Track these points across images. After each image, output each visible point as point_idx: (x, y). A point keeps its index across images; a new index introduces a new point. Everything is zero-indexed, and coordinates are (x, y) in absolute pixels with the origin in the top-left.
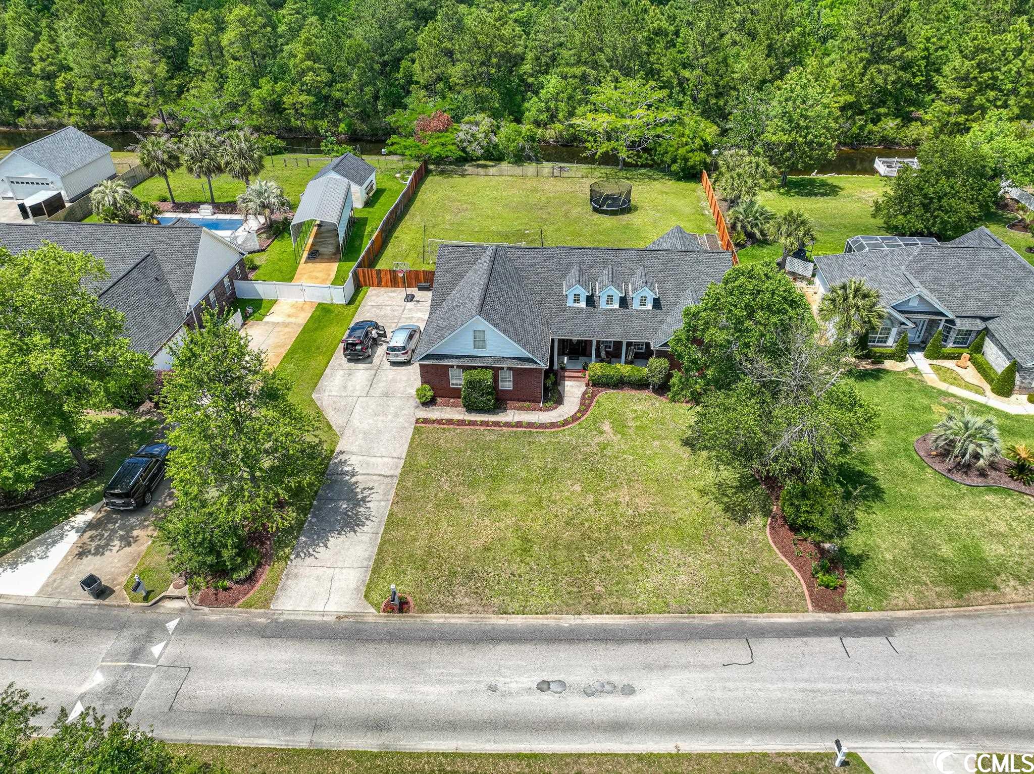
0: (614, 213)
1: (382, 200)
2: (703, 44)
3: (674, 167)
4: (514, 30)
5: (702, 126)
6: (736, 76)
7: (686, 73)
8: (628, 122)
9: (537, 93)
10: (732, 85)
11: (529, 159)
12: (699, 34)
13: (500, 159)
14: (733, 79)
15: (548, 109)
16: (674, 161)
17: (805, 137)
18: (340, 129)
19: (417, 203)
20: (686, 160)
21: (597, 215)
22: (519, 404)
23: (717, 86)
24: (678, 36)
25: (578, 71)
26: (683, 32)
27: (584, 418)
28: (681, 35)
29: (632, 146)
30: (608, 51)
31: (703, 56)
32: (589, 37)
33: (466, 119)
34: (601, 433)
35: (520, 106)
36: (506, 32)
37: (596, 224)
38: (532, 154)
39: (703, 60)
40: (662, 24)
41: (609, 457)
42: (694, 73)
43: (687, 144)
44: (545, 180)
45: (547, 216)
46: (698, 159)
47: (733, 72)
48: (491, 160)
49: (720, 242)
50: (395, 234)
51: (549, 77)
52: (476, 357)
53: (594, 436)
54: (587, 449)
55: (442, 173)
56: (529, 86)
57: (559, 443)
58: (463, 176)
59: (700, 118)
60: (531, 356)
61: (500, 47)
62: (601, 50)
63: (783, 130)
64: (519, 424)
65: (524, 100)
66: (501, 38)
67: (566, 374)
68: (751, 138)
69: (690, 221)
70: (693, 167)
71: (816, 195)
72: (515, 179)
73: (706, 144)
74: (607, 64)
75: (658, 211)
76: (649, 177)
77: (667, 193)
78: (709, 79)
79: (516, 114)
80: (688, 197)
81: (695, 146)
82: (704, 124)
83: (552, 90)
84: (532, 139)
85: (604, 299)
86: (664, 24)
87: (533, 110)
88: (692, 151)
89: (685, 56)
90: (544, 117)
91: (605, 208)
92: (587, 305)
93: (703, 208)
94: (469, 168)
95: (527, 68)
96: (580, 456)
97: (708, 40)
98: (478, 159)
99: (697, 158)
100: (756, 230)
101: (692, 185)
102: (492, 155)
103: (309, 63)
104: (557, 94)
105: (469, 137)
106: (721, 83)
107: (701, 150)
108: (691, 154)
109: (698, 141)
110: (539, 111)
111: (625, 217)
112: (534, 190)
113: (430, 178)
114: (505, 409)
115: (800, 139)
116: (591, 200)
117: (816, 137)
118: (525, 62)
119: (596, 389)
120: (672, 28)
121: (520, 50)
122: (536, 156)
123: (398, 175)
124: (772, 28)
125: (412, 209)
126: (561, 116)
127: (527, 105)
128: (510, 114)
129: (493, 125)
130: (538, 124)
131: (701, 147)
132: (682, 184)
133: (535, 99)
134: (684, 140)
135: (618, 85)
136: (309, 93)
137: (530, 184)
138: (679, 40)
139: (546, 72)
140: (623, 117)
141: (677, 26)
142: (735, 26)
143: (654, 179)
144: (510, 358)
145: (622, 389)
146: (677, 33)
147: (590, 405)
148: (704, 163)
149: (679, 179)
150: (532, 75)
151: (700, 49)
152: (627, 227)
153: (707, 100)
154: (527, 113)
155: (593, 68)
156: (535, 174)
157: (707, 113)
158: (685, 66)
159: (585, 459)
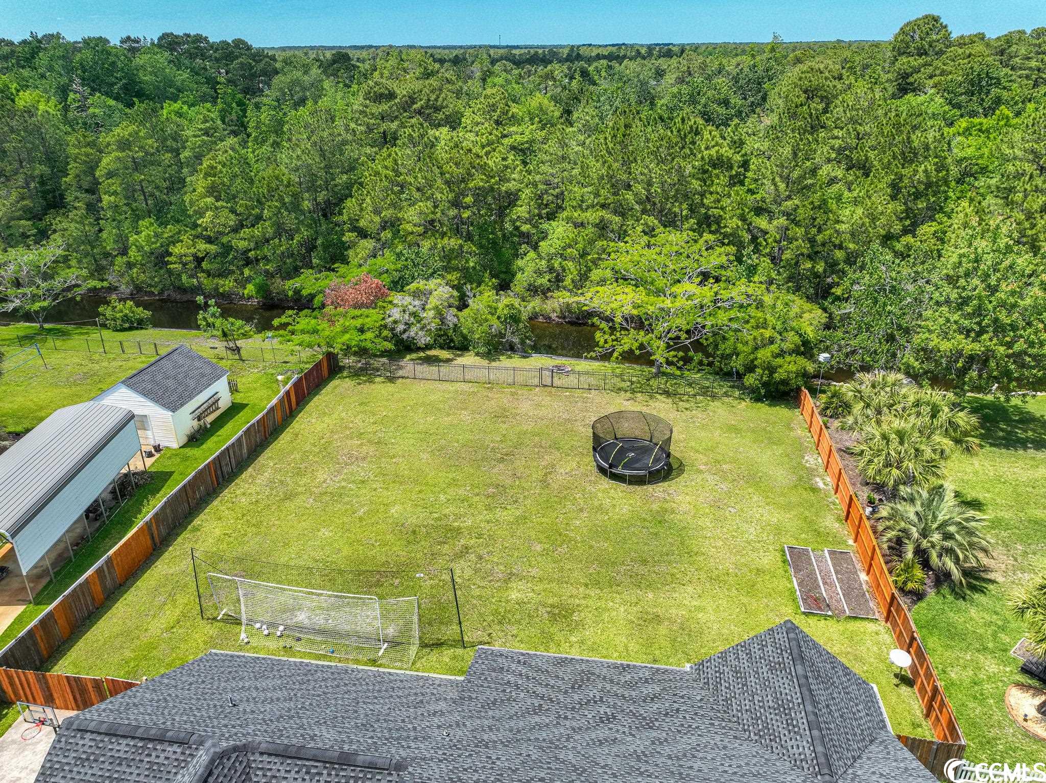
0: (639, 481)
2: (787, 179)
3: (750, 380)
5: (795, 310)
6: (843, 227)
7: (762, 222)
9: (535, 247)
10: (837, 242)
11: (512, 348)
12: (782, 166)
13: (463, 347)
14: (837, 231)
15: (551, 269)
16: (751, 368)
20: (772, 370)
21: (606, 483)
23: (812, 241)
24: (747, 170)
25: (592, 216)
26: (754, 163)
28: (752, 167)
29: (674, 344)
30: (639, 188)
31: (789, 198)
32: (609, 167)
35: (509, 264)
37: (600, 509)
38: (516, 340)
39: (789, 203)
40: (723, 151)
42: (775, 222)
43: (772, 341)
46: (793, 368)
47: (838, 222)
48: (449, 348)
49: (863, 577)
51: (554, 224)
56: (526, 237)
59: (791, 297)
61: (478, 181)
62: (628, 187)
63: (961, 330)
65: (516, 255)
70: (784, 382)
73: (806, 343)
74: (637, 207)
76: (705, 391)
77: (736, 430)
78: (800, 231)
79: (502, 276)
80: (779, 442)
81: (787, 346)
82: (798, 303)
83: (558, 244)
84: (514, 319)
86: (726, 151)
87: (529, 270)
88: (781, 354)
89: (758, 197)
90: (544, 281)
91: (619, 470)
93: (811, 472)
95: (521, 211)
97: (795, 174)
98: (428, 347)
99: (790, 367)
101: (781, 412)
102: (452, 341)
104: (564, 249)
106: (819, 238)
107: (796, 351)
108: (779, 361)
109: (792, 339)
110: (539, 273)
111: (658, 490)
116: (594, 449)
118: (519, 203)
120: (738, 158)
121: (512, 186)
122: (523, 342)
123: (280, 378)
126: (568, 282)
127: (520, 263)
128: (493, 276)
130: (533, 290)
131: (797, 347)
132: (765, 411)
133: (532, 254)
134: (768, 333)
135: (653, 241)
138: (749, 174)
139: (551, 217)
141: (746, 154)
143: (714, 397)
146: (745, 165)
148: (805, 375)
149: (758, 399)
150: (528, 221)
151: (782, 186)
154: (519, 275)
155: (615, 212)
156: (510, 380)
158: (759, 211)
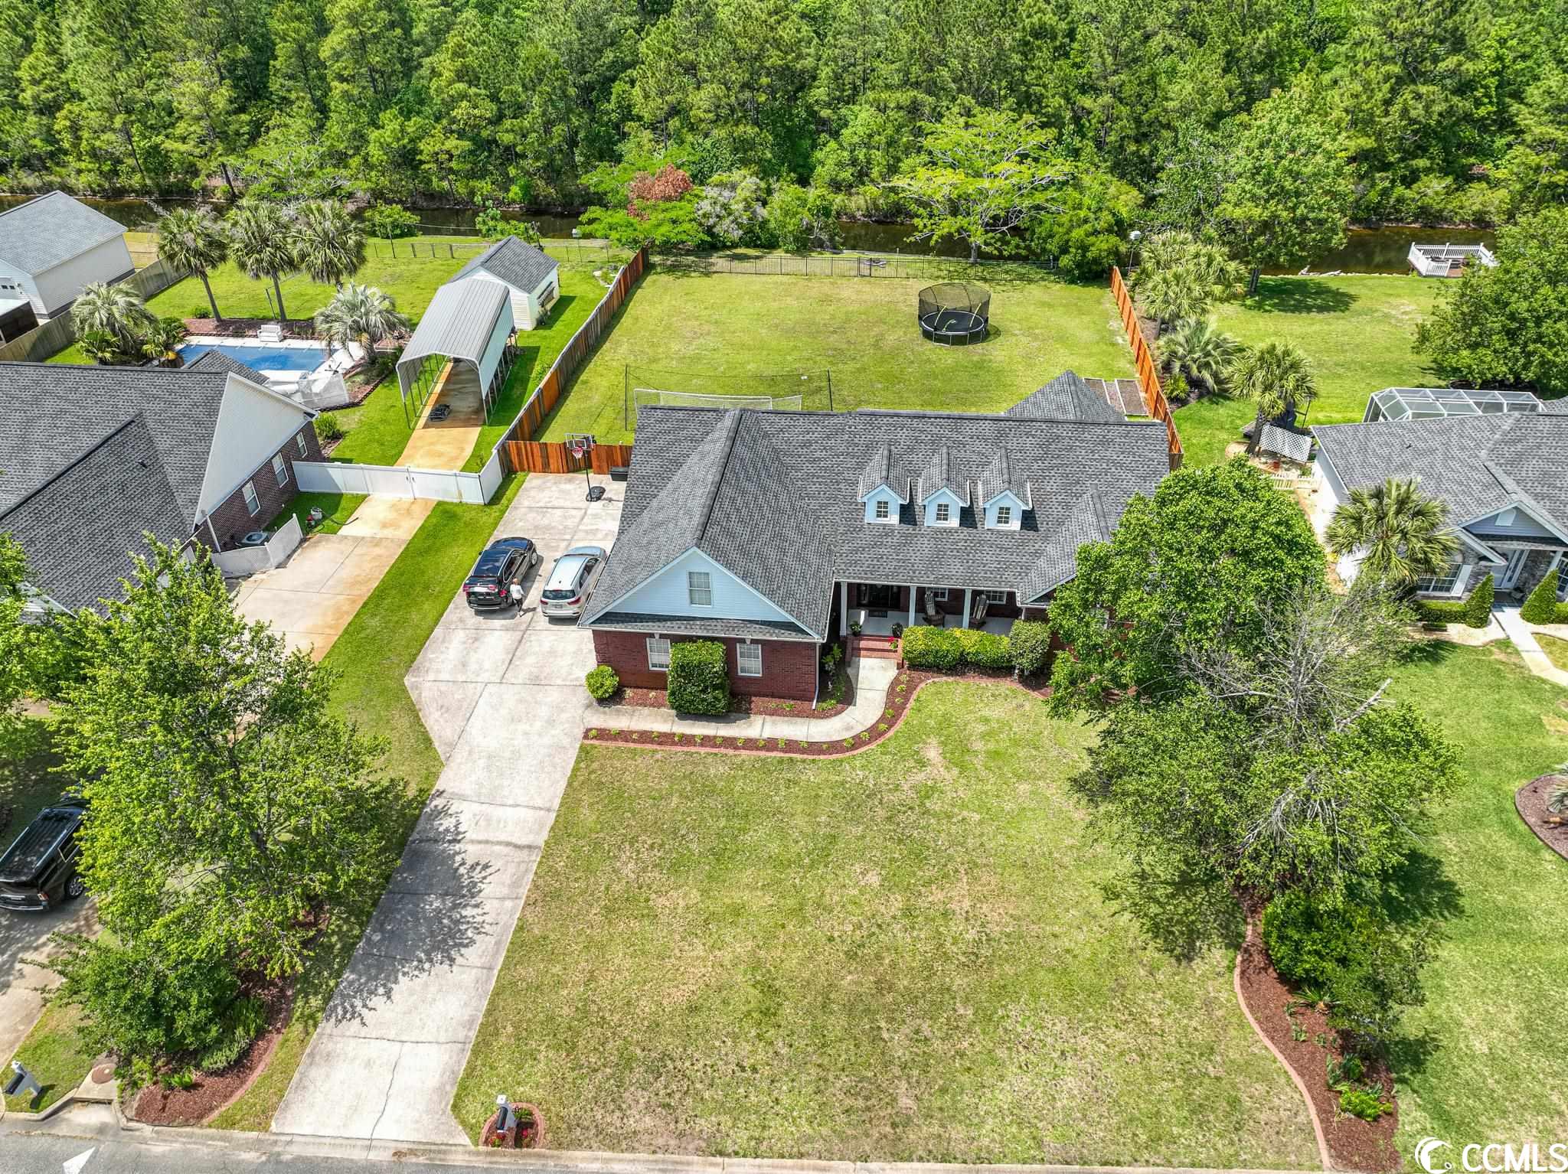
0: (959, 341)
1: (567, 315)
2: (1115, 51)
3: (1065, 261)
4: (798, 31)
5: (1112, 190)
6: (1171, 105)
7: (1087, 102)
8: (986, 183)
9: (835, 134)
10: (1164, 121)
11: (821, 245)
12: (1109, 35)
13: (771, 245)
14: (1165, 110)
15: (854, 162)
16: (1064, 250)
17: (1294, 209)
18: (511, 195)
19: (626, 321)
20: (1084, 248)
21: (931, 345)
22: (773, 703)
23: (1138, 121)
24: (1073, 40)
25: (905, 97)
26: (1082, 30)
27: (891, 733)
28: (1079, 37)
29: (993, 224)
30: (955, 63)
31: (1116, 72)
32: (922, 40)
33: (715, 178)
34: (922, 763)
35: (807, 156)
36: (786, 32)
37: (929, 361)
38: (824, 237)
39: (1115, 78)
40: (1046, 18)
41: (935, 815)
42: (1100, 101)
43: (1086, 221)
44: (844, 281)
45: (844, 346)
46: (1104, 246)
47: (1167, 99)
48: (756, 246)
49: (1142, 395)
50: (583, 377)
51: (856, 108)
52: (694, 619)
53: (909, 770)
54: (895, 798)
55: (672, 269)
56: (823, 122)
57: (843, 783)
58: (707, 274)
59: (1109, 177)
60: (793, 620)
61: (774, 59)
62: (941, 62)
63: (1254, 198)
64: (771, 745)
65: (814, 146)
66: (777, 43)
67: (863, 644)
68: (1197, 212)
69: (1090, 355)
70: (1096, 261)
71: (1309, 309)
72: (793, 279)
73: (1119, 222)
74: (953, 86)
75: (1036, 338)
76: (1021, 277)
77: (1050, 306)
78: (1125, 110)
79: (800, 170)
80: (1089, 313)
81: (1101, 225)
82: (1115, 186)
83: (861, 131)
84: (826, 211)
85: (932, 511)
86: (1050, 19)
87: (830, 162)
88: (1095, 233)
89: (1084, 72)
90: (847, 174)
91: (944, 332)
92: (901, 521)
93: (1113, 333)
94: (718, 261)
95: (819, 93)
96: (881, 813)
97: (1124, 45)
98: (734, 245)
99: (1102, 245)
100: (1206, 375)
101: (1093, 291)
102: (759, 238)
103: (461, 86)
104: (870, 136)
105: (718, 208)
106: (1145, 117)
107: (1109, 230)
108: (1092, 239)
109: (1106, 218)
110: (840, 164)
111: (979, 348)
112: (826, 300)
113: (650, 279)
114: (747, 713)
115: (1285, 214)
116: (920, 318)
117: (1312, 210)
118: (816, 83)
119: (915, 674)
120: (1063, 25)
121: (808, 63)
122: (832, 239)
123: (597, 273)
124: (1233, 23)
125: (617, 333)
126: (875, 173)
127: (819, 155)
128: (791, 170)
129: (759, 188)
130: (836, 186)
131: (1111, 226)
132: (1077, 290)
133: (833, 145)
134: (1082, 214)
135: (971, 121)
136: (461, 135)
137: (817, 288)
138: (1075, 45)
139: (851, 100)
140: (978, 175)
141: (1072, 22)
142: (1169, 21)
143: (1030, 281)
144: (756, 622)
145: (963, 674)
146: (1071, 34)
147: (903, 707)
148: (1116, 253)
149: (1072, 282)
150: (828, 105)
151: (1109, 60)
152: (980, 366)
153: (1121, 146)
154: (819, 169)
155: (929, 93)
156: (828, 271)
157: (1119, 169)
158: (1083, 89)
159: (889, 819)
